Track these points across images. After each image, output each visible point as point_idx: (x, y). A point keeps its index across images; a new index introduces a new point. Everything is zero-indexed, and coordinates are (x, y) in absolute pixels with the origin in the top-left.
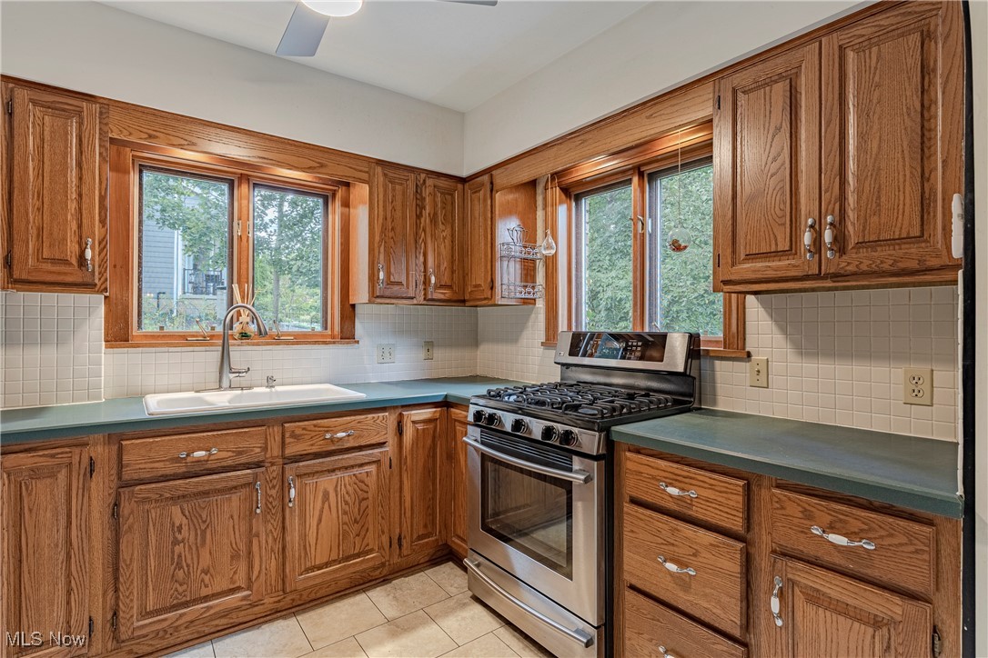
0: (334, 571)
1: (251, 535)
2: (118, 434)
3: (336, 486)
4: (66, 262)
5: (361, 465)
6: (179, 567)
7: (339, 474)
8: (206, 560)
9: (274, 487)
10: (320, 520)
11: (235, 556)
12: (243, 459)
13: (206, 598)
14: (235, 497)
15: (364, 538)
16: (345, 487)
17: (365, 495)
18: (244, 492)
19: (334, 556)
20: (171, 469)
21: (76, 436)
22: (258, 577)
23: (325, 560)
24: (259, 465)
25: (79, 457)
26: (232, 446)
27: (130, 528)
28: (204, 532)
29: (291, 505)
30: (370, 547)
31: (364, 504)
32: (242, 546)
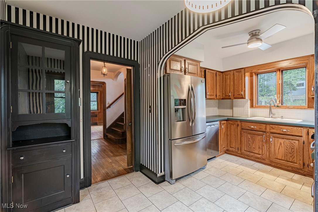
0: (283, 162)
1: (263, 146)
2: (242, 121)
3: (284, 142)
4: (240, 95)
5: (292, 140)
6: (249, 145)
7: (285, 140)
8: (254, 146)
9: (268, 138)
10: (279, 149)
11: (259, 148)
12: (261, 130)
13: (254, 153)
14: (259, 137)
15: (293, 159)
16: (287, 143)
17: (294, 148)
18: (261, 136)
19: (283, 158)
20: (248, 128)
21: (236, 120)
22: (264, 154)
23: (281, 158)
24: (264, 132)
25: (236, 123)
26: (259, 127)
27: (243, 136)
28: (253, 141)
29: (271, 142)
30: (295, 162)
31: (293, 150)
32: (261, 147)
